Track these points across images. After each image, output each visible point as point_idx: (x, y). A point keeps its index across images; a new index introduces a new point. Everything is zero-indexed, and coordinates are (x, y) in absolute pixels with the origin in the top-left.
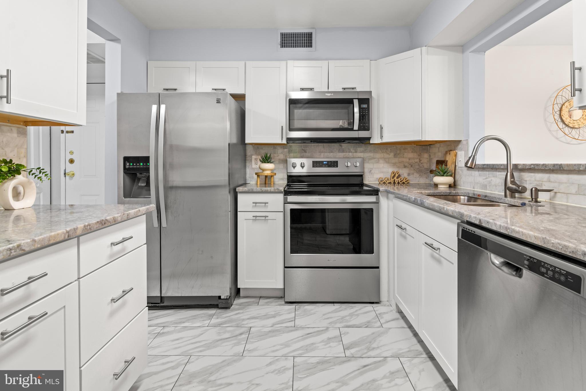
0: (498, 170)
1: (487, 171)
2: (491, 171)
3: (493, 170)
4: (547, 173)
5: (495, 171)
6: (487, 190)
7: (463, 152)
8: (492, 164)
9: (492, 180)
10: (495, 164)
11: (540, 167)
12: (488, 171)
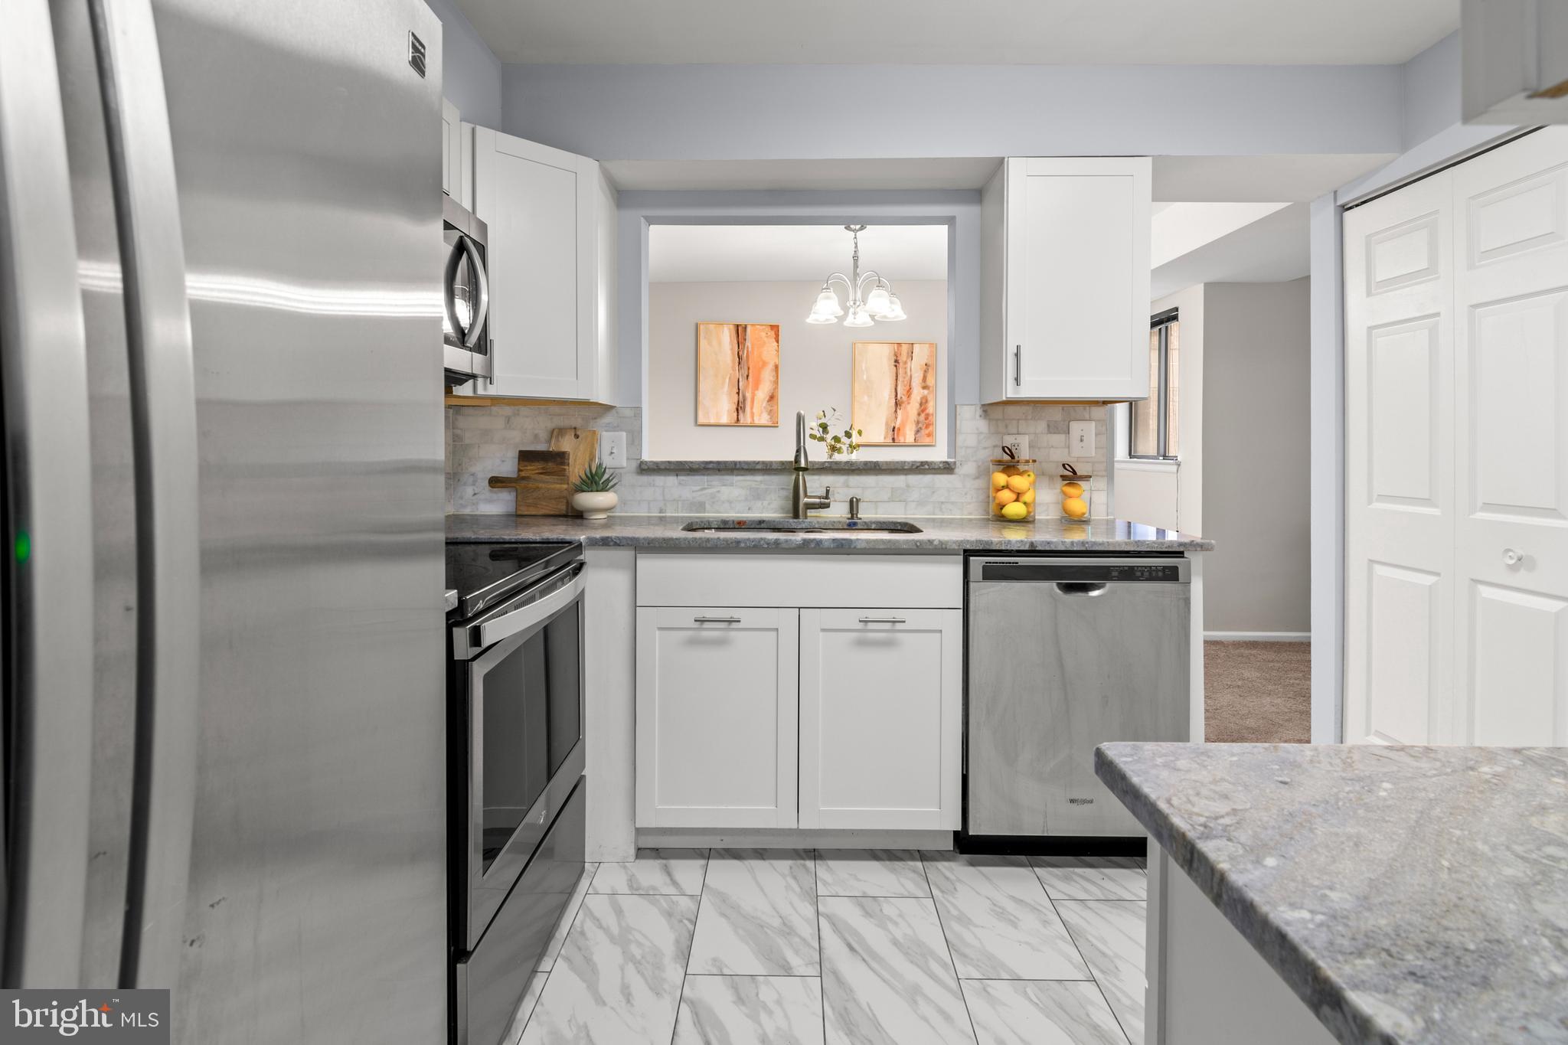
0: (735, 472)
1: (704, 475)
2: (717, 475)
3: (723, 472)
4: (843, 474)
5: (728, 474)
6: (704, 513)
7: (624, 434)
8: (731, 462)
9: (719, 492)
10: (740, 462)
11: (842, 466)
12: (708, 475)
